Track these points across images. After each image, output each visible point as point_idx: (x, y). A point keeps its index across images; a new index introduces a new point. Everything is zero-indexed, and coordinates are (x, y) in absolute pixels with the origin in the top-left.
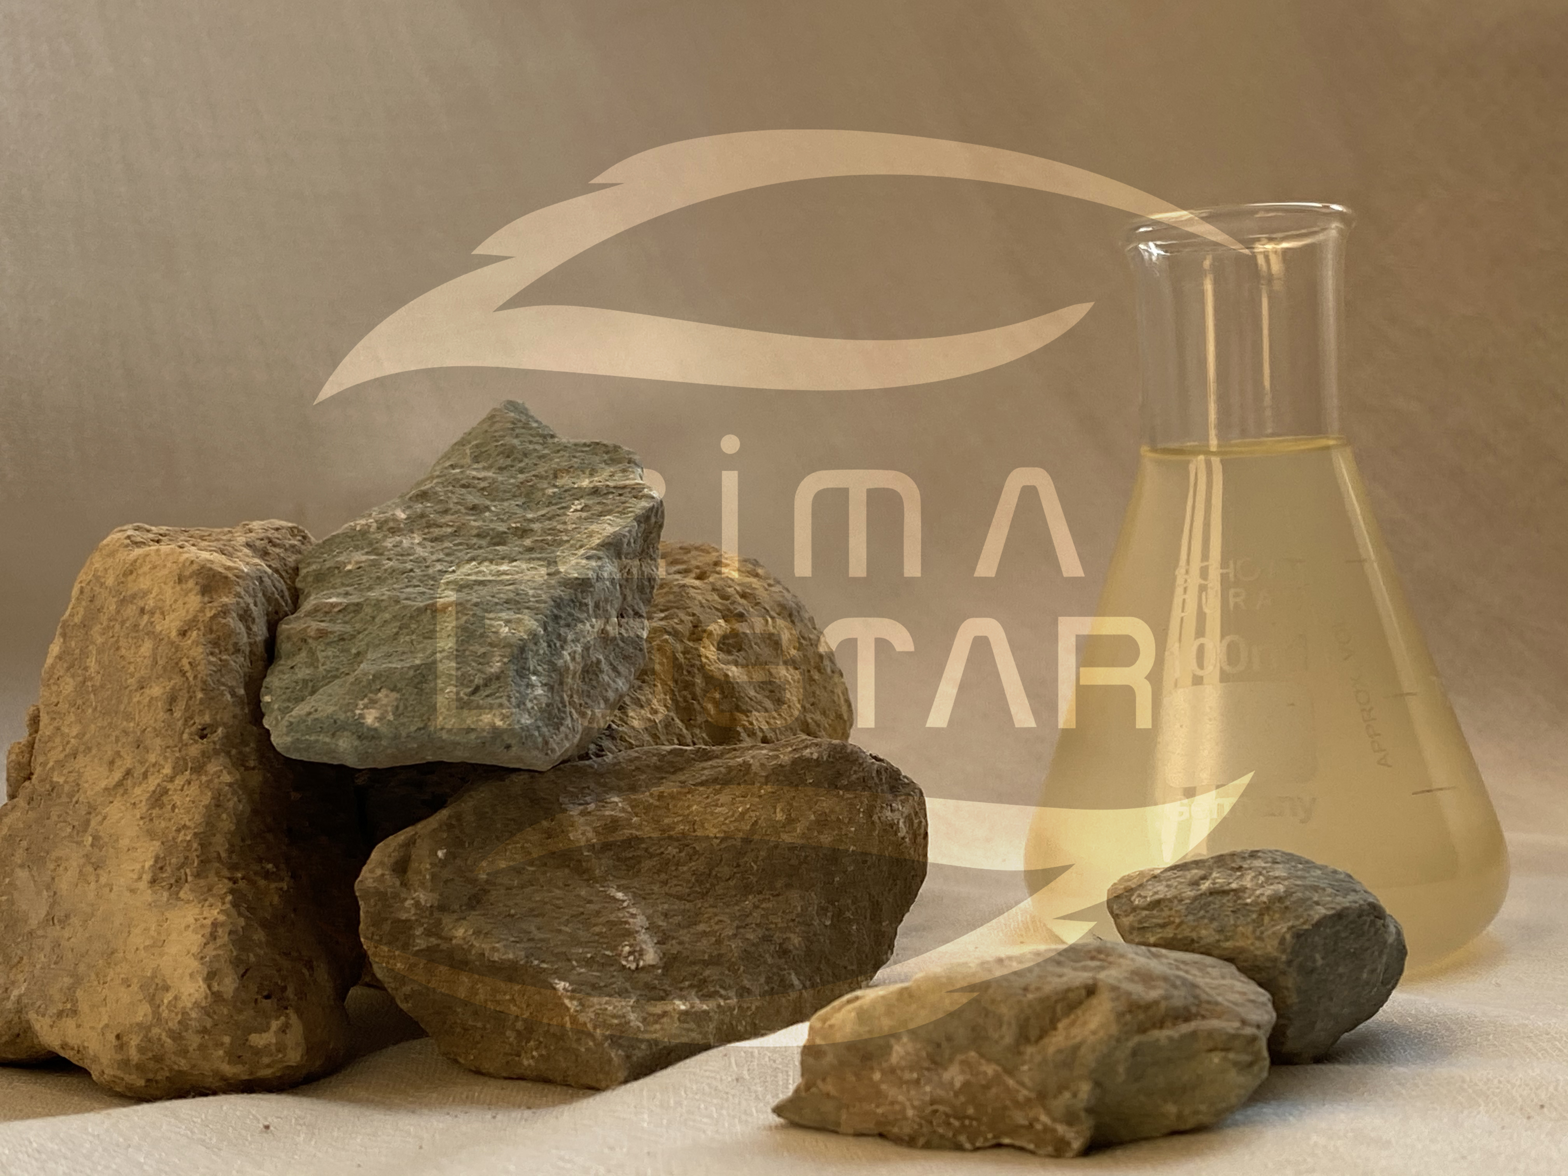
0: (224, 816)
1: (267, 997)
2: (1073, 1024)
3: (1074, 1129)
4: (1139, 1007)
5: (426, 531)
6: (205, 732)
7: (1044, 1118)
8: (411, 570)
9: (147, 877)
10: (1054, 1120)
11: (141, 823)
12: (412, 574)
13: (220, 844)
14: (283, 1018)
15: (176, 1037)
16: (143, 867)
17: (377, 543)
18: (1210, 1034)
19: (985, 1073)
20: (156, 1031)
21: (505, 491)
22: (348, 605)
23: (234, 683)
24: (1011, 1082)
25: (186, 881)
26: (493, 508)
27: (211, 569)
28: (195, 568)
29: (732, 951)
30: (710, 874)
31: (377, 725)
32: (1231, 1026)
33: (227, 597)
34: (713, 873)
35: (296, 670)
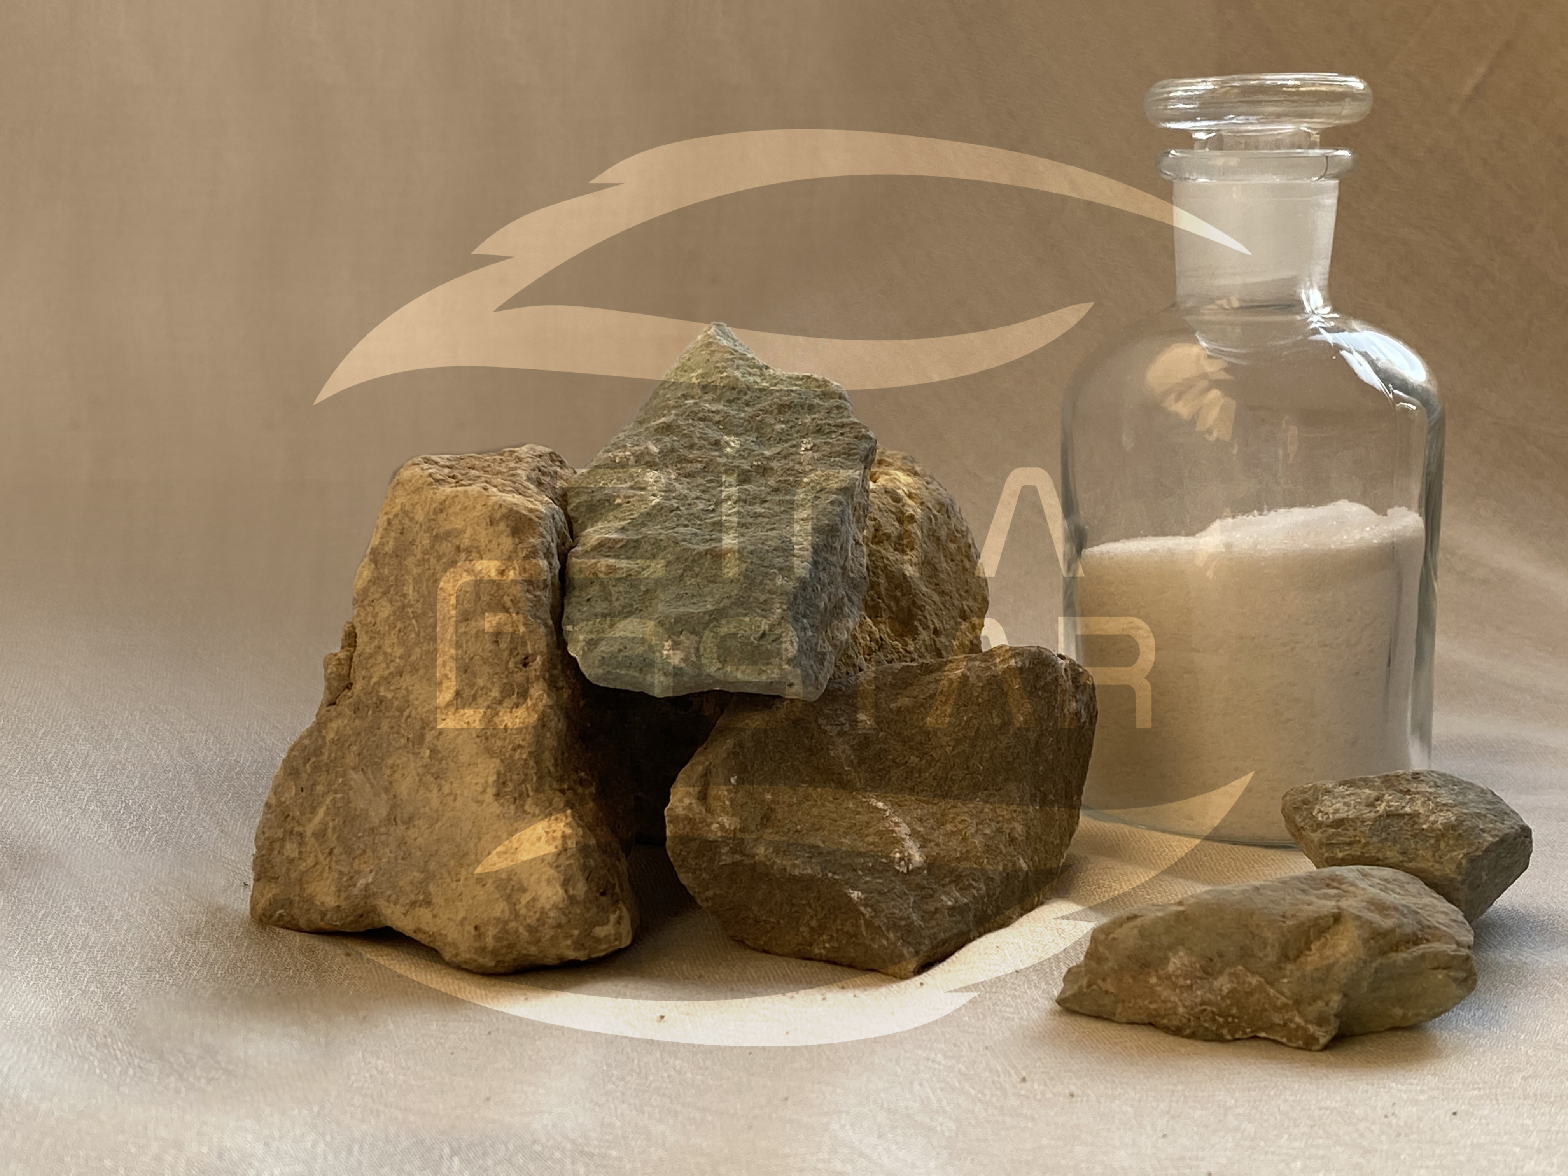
0: (548, 734)
1: (603, 894)
2: (1324, 945)
3: (1324, 1029)
4: (1379, 934)
5: (679, 466)
6: (527, 661)
7: (1298, 1019)
8: (678, 508)
9: (491, 791)
10: (1306, 1021)
11: (478, 740)
12: (678, 512)
13: (549, 762)
14: (618, 912)
15: (531, 929)
16: (486, 782)
17: (638, 476)
18: (1436, 955)
19: (1250, 984)
20: (513, 925)
21: (737, 426)
22: (628, 541)
23: (546, 616)
24: (1272, 991)
25: (528, 796)
26: (732, 444)
27: (517, 512)
28: (504, 510)
29: (976, 847)
30: (947, 778)
31: (683, 665)
32: (1450, 948)
33: (533, 537)
34: (949, 777)
35: (593, 603)
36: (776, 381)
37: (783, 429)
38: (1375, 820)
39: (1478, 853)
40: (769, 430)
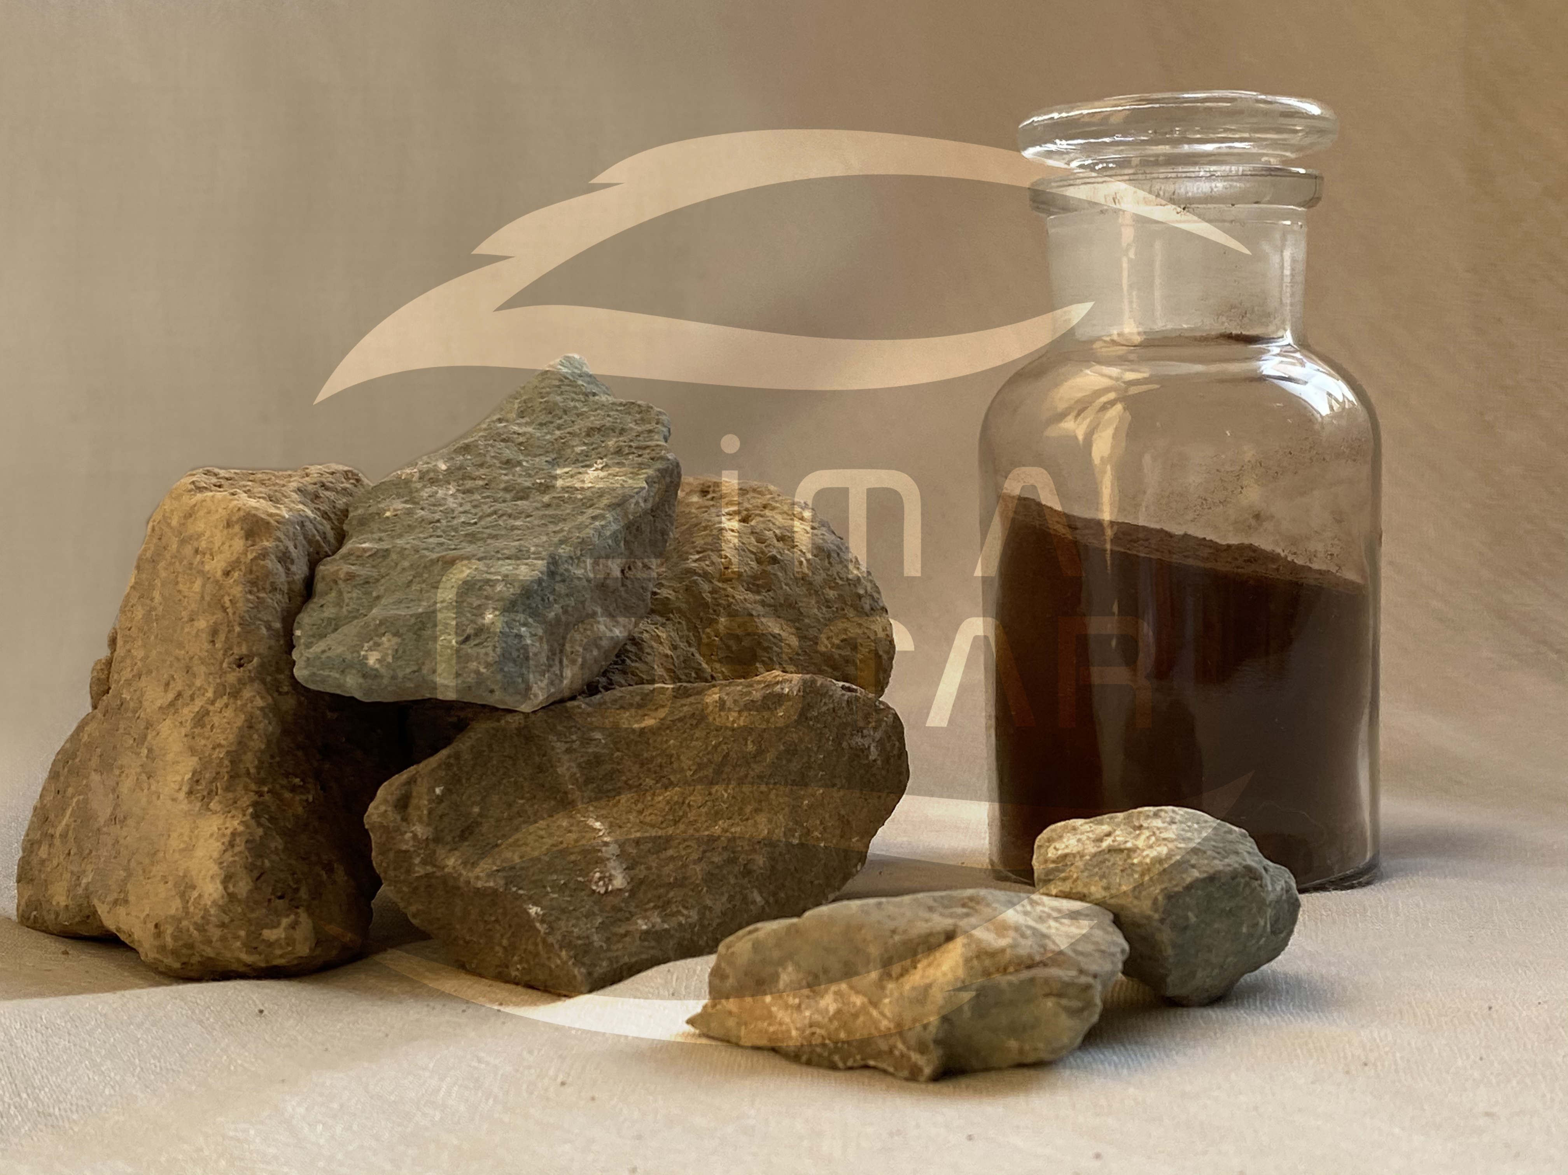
0: (255, 736)
1: (281, 897)
2: (929, 965)
3: (925, 1058)
4: (986, 953)
5: (461, 482)
6: (242, 662)
7: (900, 1046)
8: (438, 521)
9: (185, 788)
10: (909, 1048)
11: (185, 739)
12: (438, 524)
13: (250, 761)
14: (292, 917)
15: (201, 929)
16: (183, 779)
17: (417, 491)
18: (1047, 981)
19: (854, 1004)
20: (185, 923)
21: (539, 447)
22: (378, 550)
23: (270, 618)
24: (875, 1013)
25: (217, 794)
26: (524, 464)
27: (255, 515)
28: (242, 513)
29: (696, 874)
30: (683, 803)
31: (377, 666)
32: (1066, 974)
33: (268, 541)
34: (687, 802)
35: (325, 609)
36: (597, 406)
37: (582, 451)
38: (1095, 855)
39: (1176, 889)
40: (569, 451)
